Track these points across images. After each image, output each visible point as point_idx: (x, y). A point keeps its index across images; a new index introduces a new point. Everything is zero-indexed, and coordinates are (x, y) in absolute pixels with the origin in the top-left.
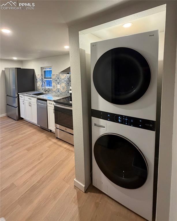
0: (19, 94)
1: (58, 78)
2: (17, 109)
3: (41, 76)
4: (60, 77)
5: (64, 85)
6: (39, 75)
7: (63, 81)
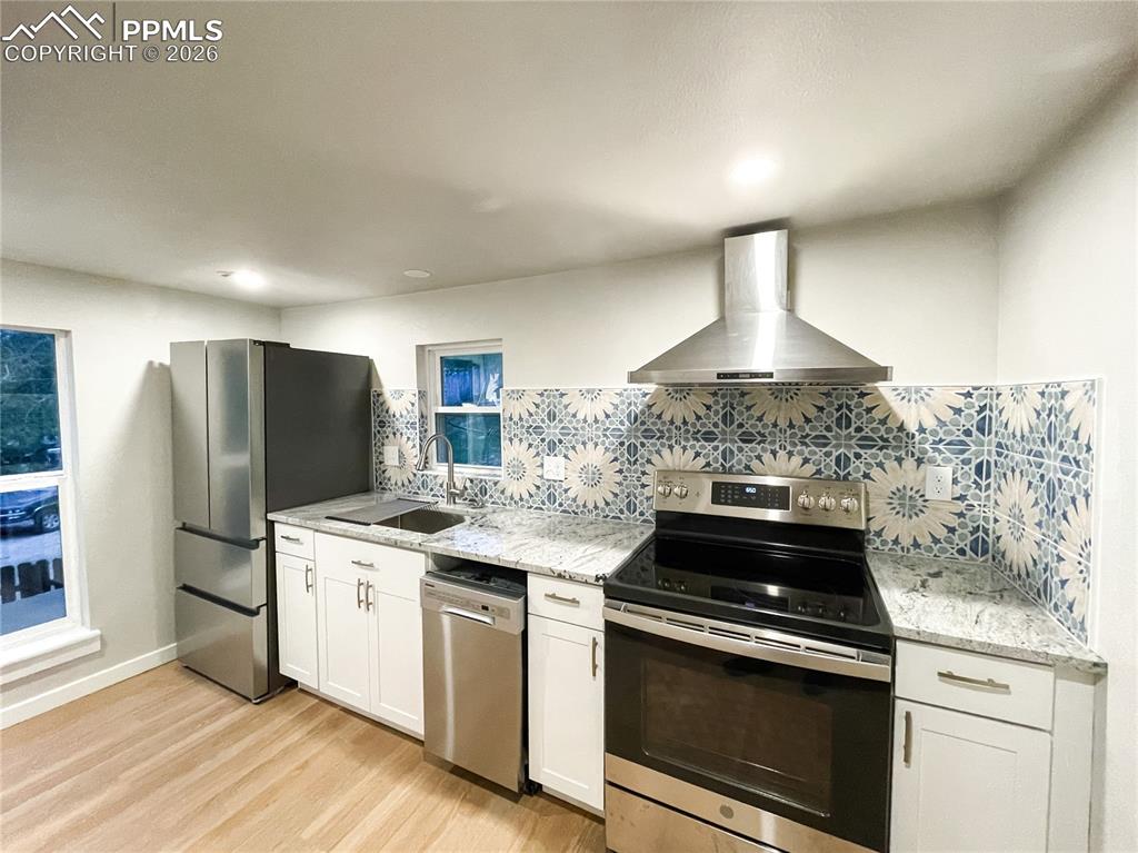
0: (273, 522)
1: (552, 416)
2: (260, 621)
3: (415, 400)
4: (571, 410)
5: (596, 456)
6: (399, 394)
7: (589, 432)
